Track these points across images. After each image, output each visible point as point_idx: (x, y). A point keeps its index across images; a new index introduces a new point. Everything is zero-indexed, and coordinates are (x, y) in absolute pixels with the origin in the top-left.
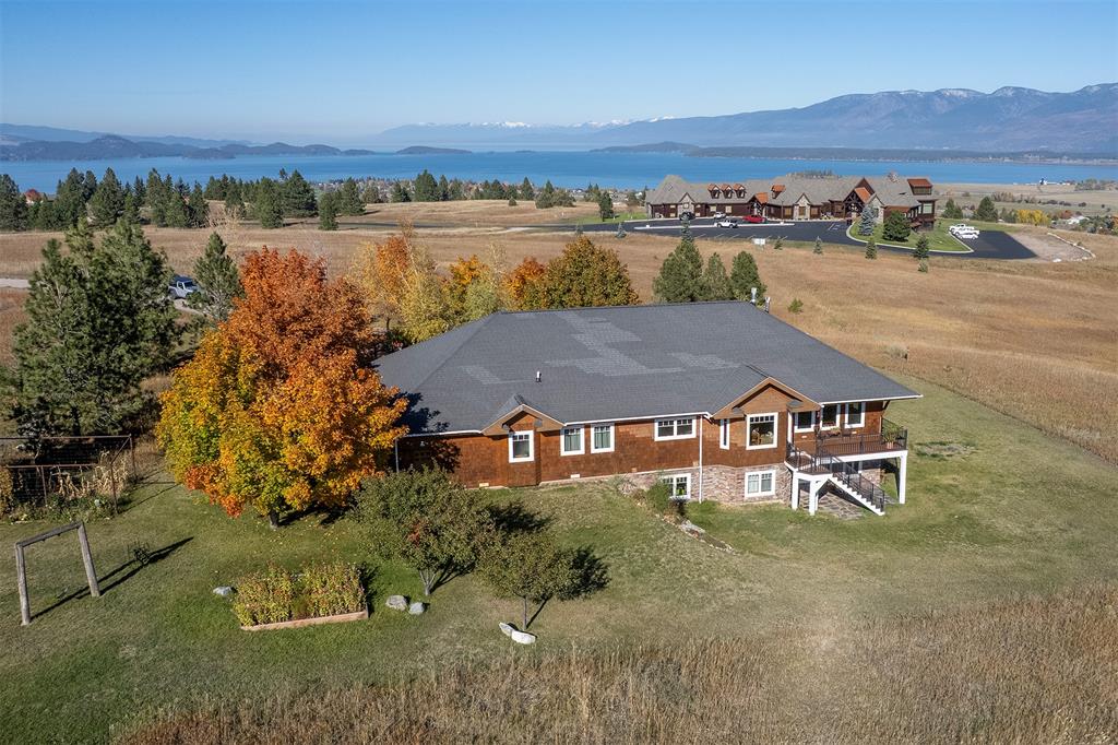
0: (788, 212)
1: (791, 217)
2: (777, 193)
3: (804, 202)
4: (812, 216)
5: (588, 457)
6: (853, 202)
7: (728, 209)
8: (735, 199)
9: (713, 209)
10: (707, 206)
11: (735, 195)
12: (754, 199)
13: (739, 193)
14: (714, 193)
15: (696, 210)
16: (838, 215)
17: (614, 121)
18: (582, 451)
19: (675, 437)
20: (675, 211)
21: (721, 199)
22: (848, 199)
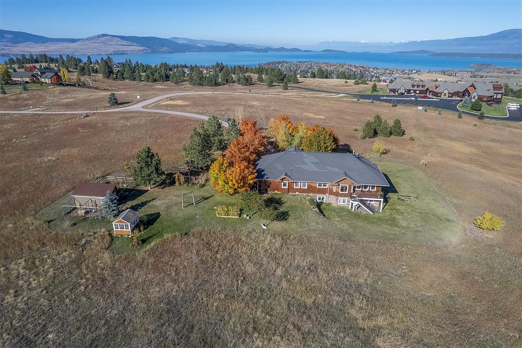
0: (439, 95)
1: (440, 97)
2: (437, 87)
3: (446, 92)
4: (449, 97)
5: (300, 189)
6: (466, 93)
7: (418, 92)
8: (421, 88)
9: (412, 91)
10: (410, 90)
11: (421, 87)
12: (427, 89)
13: (423, 86)
14: (413, 86)
15: (405, 92)
16: (460, 97)
17: (403, 41)
18: (299, 187)
19: (322, 187)
20: (398, 91)
21: (416, 88)
22: (464, 91)
